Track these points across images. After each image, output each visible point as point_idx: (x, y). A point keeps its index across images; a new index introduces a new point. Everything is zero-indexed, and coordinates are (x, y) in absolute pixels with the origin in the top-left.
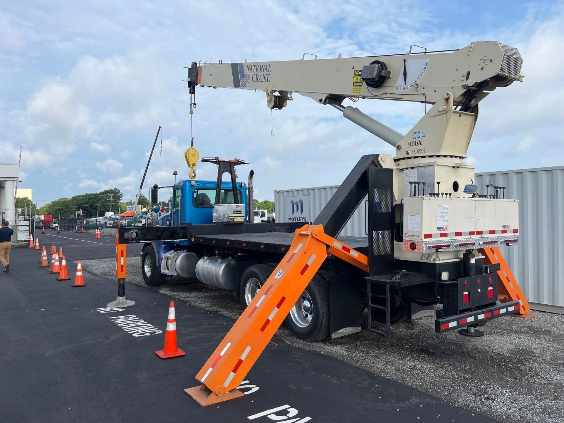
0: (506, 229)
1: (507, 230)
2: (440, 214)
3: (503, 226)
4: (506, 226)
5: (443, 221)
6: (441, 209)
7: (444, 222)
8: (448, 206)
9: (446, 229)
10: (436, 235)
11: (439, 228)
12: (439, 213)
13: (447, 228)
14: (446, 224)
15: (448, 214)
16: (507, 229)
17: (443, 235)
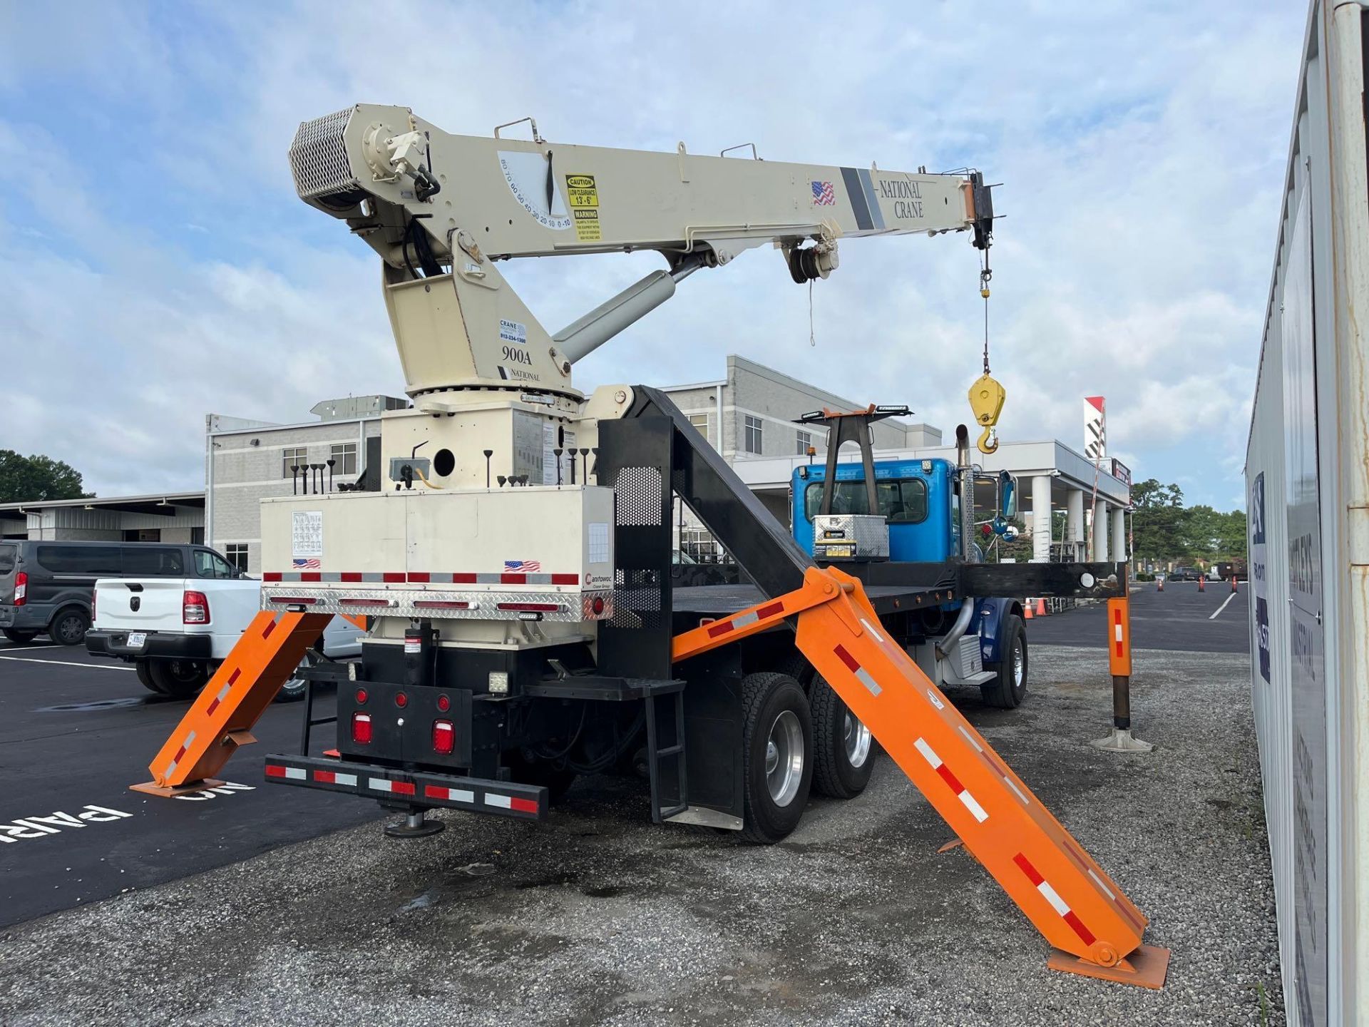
0: (519, 572)
1: (525, 575)
2: (299, 531)
3: (507, 563)
4: (521, 563)
5: (308, 546)
6: (302, 520)
7: (310, 549)
8: (320, 514)
9: (316, 563)
10: (291, 577)
11: (299, 562)
12: (296, 529)
13: (318, 562)
14: (317, 554)
15: (320, 531)
16: (526, 572)
17: (306, 577)
